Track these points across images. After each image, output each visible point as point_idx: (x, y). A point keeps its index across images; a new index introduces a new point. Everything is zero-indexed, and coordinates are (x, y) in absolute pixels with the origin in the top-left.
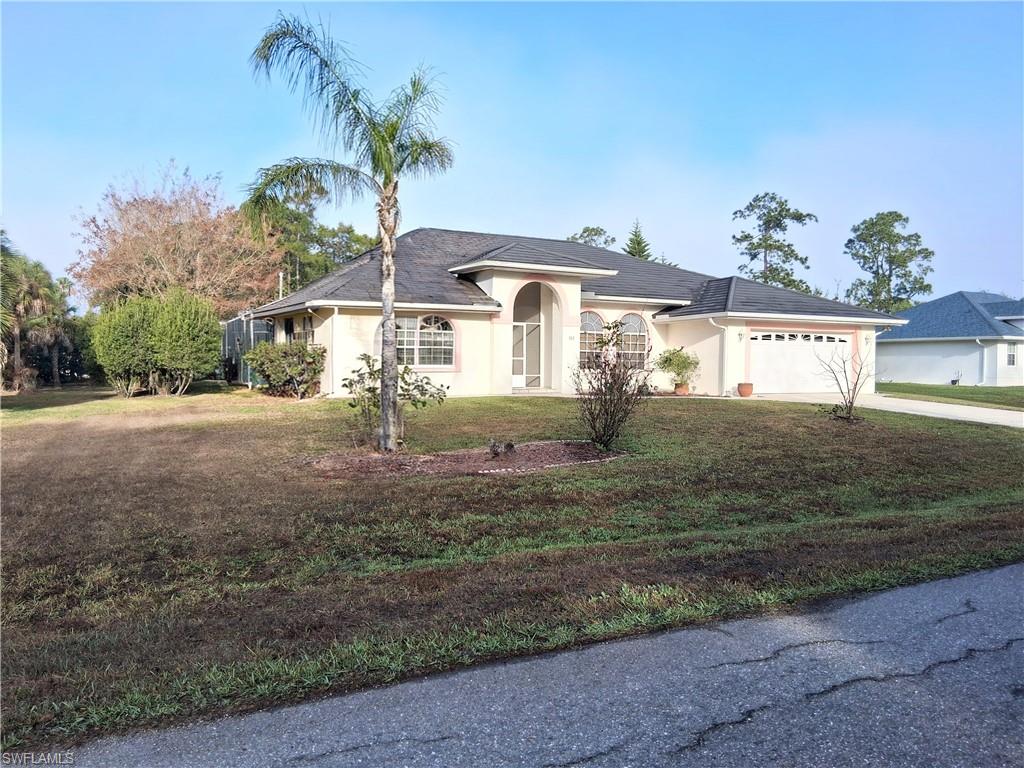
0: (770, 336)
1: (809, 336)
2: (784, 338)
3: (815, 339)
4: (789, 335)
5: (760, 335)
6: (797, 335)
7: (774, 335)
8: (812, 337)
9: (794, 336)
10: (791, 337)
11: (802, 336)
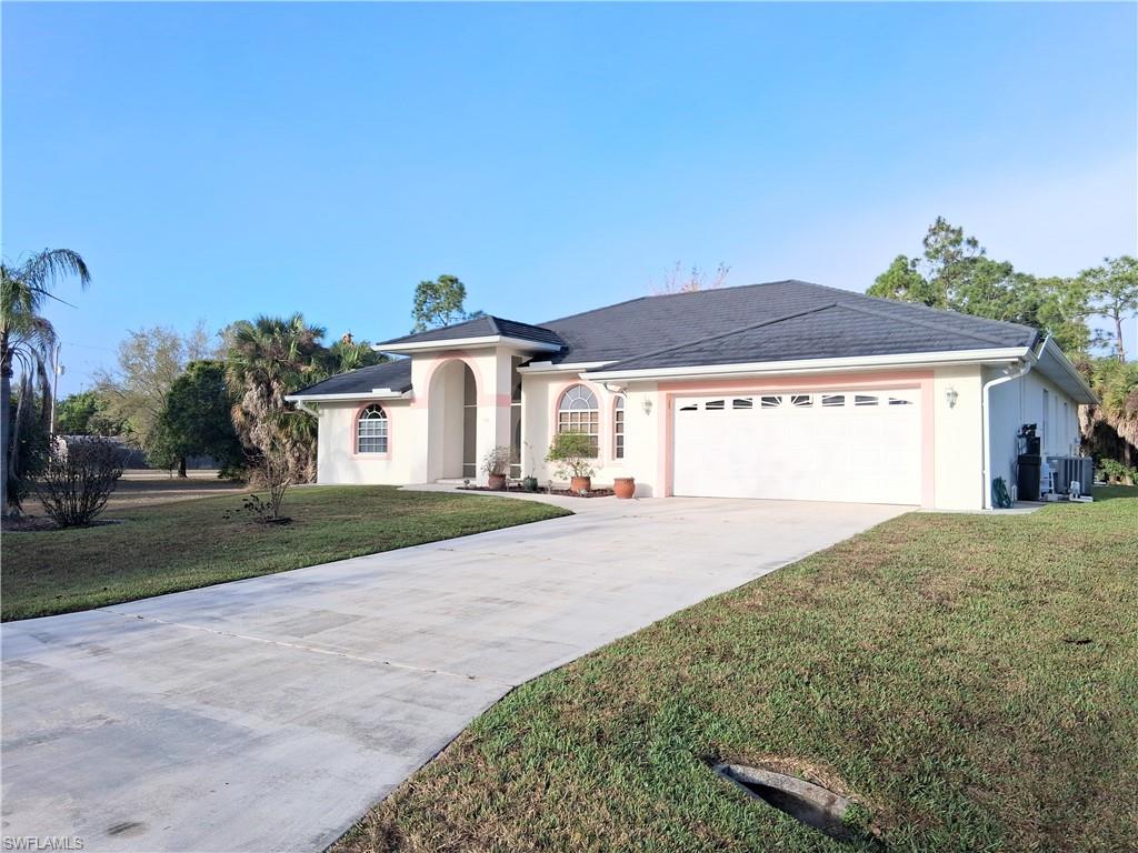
0: (722, 403)
1: (808, 398)
2: (750, 404)
3: (824, 402)
4: (763, 399)
5: (701, 402)
6: (780, 398)
7: (729, 401)
8: (816, 398)
9: (773, 400)
10: (769, 401)
11: (793, 398)
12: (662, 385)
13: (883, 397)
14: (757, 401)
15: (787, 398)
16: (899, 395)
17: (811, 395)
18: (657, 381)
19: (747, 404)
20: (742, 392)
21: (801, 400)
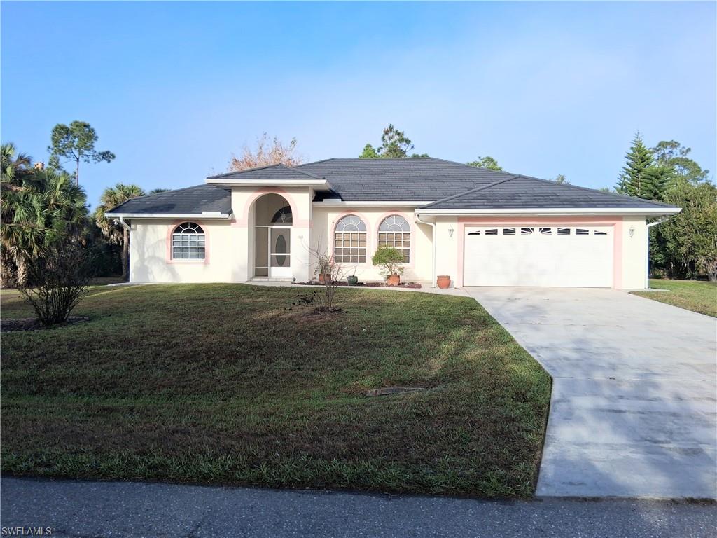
0: (496, 230)
1: (550, 229)
2: (515, 232)
3: (559, 232)
4: (522, 229)
5: (483, 230)
6: (533, 229)
7: (500, 230)
8: (554, 230)
9: (529, 230)
10: (525, 231)
11: (540, 229)
12: (460, 219)
13: (592, 230)
14: (518, 230)
15: (536, 229)
16: (600, 229)
17: (552, 228)
18: (458, 216)
19: (513, 232)
20: (509, 225)
21: (547, 230)
